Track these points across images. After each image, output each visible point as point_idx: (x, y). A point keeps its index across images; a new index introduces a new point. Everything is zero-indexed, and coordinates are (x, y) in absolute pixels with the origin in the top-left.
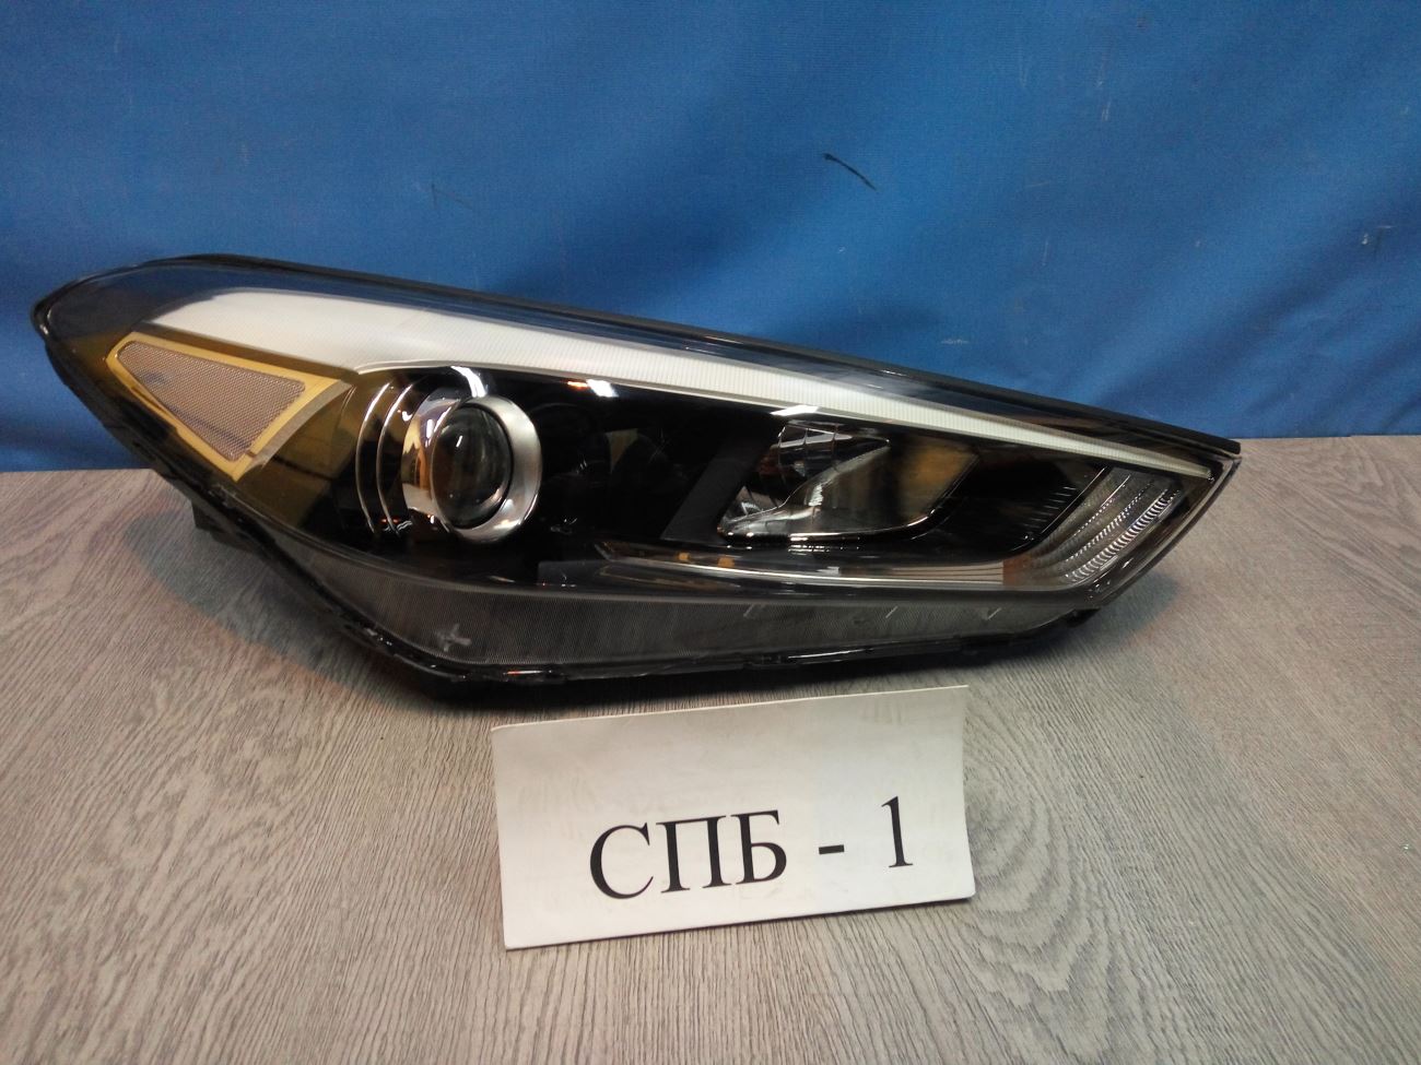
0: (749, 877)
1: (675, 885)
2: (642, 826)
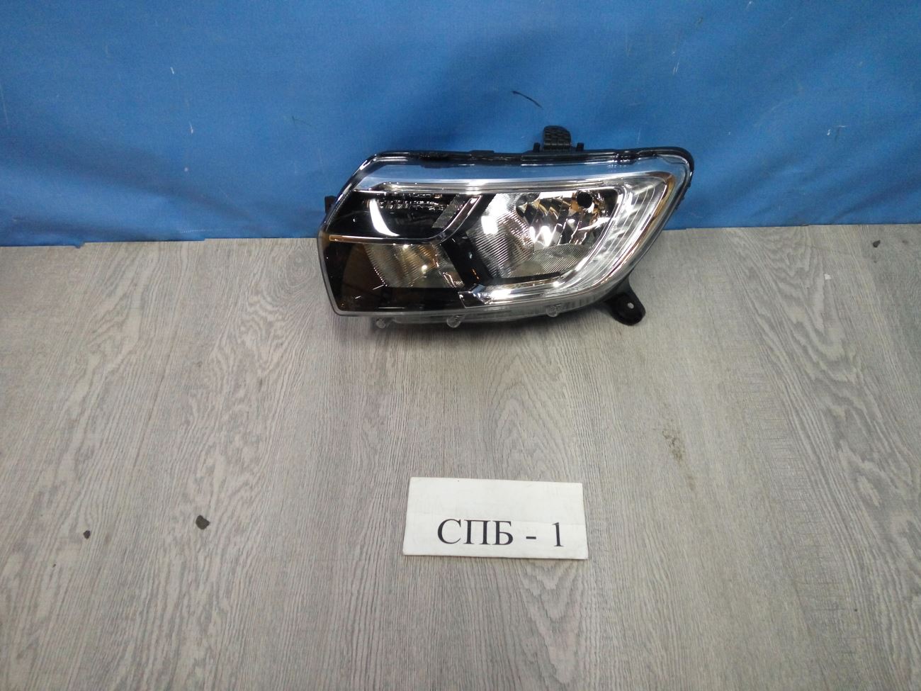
0: (498, 542)
1: (469, 541)
2: (459, 520)
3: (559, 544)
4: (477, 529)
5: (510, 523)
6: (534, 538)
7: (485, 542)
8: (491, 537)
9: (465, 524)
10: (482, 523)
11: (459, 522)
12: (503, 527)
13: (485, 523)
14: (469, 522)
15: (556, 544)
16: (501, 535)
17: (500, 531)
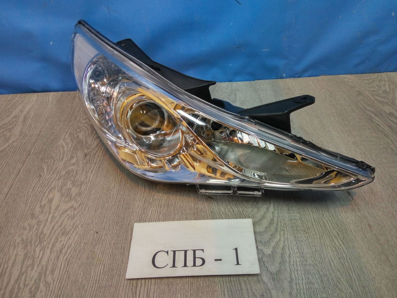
0: (194, 265)
1: (174, 266)
2: (167, 251)
3: (238, 264)
4: (180, 257)
5: (203, 250)
6: (221, 260)
7: (185, 265)
8: (190, 262)
9: (171, 254)
10: (184, 251)
11: (167, 252)
12: (198, 254)
13: (186, 252)
14: (174, 252)
15: (236, 264)
16: (196, 259)
17: (196, 257)
